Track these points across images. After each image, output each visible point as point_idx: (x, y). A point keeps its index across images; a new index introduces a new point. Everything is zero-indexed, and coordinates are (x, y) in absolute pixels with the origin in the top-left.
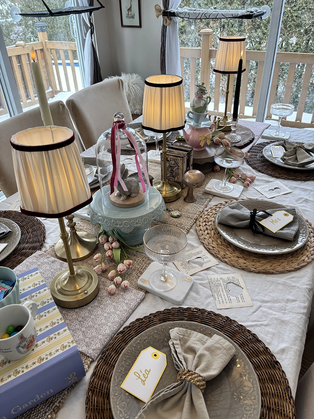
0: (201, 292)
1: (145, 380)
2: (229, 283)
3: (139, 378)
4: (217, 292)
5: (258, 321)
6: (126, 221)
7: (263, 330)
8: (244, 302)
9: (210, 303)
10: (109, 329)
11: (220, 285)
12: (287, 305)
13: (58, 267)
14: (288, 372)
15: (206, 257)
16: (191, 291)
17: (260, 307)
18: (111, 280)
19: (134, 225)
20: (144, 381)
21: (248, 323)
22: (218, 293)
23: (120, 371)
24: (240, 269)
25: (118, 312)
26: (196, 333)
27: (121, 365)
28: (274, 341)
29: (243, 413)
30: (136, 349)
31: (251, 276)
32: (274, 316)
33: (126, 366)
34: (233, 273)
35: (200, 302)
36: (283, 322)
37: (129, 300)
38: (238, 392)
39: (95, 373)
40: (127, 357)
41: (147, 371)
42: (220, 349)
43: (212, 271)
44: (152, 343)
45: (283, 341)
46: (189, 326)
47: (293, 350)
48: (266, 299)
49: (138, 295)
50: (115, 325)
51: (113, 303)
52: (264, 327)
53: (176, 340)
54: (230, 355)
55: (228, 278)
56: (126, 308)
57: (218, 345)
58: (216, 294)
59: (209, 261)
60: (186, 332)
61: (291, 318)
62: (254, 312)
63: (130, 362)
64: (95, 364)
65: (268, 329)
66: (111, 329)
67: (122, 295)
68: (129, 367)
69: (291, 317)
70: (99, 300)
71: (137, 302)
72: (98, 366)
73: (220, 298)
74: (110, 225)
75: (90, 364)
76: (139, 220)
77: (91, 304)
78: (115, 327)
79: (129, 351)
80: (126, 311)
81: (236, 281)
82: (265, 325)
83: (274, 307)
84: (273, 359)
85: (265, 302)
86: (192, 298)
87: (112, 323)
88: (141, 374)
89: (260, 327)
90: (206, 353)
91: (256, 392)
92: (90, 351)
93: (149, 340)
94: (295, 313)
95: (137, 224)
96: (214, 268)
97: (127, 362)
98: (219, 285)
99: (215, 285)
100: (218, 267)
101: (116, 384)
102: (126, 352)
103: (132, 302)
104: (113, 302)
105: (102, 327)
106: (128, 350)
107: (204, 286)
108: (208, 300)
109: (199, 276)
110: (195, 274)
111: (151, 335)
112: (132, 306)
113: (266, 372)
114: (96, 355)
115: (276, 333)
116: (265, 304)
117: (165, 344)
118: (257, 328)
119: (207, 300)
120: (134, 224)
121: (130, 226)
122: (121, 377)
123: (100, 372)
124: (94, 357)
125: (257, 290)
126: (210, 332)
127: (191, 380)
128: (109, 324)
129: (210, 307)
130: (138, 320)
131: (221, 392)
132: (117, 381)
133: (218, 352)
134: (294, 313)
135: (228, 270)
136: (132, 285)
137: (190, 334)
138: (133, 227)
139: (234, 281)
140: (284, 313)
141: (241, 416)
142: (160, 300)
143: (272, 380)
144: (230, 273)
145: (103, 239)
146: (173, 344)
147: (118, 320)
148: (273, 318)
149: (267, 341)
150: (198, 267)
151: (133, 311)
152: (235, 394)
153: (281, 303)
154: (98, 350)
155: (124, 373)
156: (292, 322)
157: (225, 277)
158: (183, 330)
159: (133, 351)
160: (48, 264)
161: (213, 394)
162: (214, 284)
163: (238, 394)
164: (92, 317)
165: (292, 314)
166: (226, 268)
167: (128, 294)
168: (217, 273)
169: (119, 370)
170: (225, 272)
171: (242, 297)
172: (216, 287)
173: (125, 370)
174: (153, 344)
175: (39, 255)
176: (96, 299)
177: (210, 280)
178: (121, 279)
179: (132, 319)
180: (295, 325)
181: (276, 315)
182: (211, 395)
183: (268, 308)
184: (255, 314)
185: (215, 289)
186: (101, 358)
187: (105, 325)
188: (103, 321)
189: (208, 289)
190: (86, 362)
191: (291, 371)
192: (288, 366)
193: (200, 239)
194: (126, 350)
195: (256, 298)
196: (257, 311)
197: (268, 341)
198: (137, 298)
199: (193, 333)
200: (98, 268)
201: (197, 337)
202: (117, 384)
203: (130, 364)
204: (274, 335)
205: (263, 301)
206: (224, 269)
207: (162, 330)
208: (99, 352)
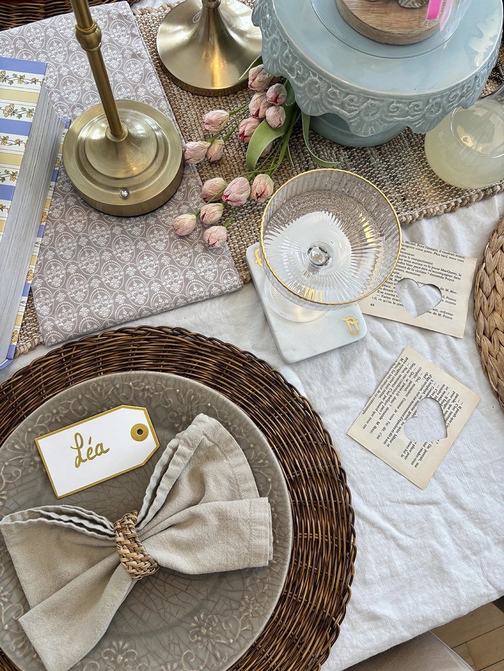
0: (354, 372)
1: (86, 460)
2: (435, 399)
3: (78, 448)
4: (386, 399)
5: (395, 526)
6: (316, 79)
7: (386, 550)
8: (415, 464)
9: (346, 408)
10: (111, 310)
11: (409, 388)
12: (494, 548)
13: (136, 78)
14: (338, 656)
15: (452, 302)
16: (337, 352)
17: (434, 503)
18: (204, 199)
19: (331, 104)
20: (81, 460)
21: (374, 513)
22: (387, 402)
23: (55, 411)
24: (492, 388)
25: (155, 287)
26: (243, 458)
27: (65, 402)
28: (380, 586)
29: (177, 658)
30: (116, 392)
31: (494, 424)
32: (437, 546)
33: (72, 411)
34: (466, 385)
35: (330, 390)
36: (441, 570)
37: (196, 277)
38: (209, 619)
39: (29, 372)
40: (87, 396)
41: (102, 448)
42: (241, 537)
43: (429, 344)
44: (153, 405)
45: (396, 601)
46: (245, 433)
47: (394, 632)
48: (467, 499)
49: (225, 278)
50: (128, 311)
51: (165, 257)
52: (393, 544)
53: (189, 446)
54: (248, 564)
55: (445, 387)
56: (177, 290)
57: (245, 529)
58: (378, 401)
59: (448, 315)
60: (227, 443)
61: (466, 578)
62: (410, 503)
63: (86, 408)
64: (41, 353)
65: (395, 557)
66: (114, 313)
67: (196, 253)
68: (79, 416)
69: (468, 575)
70: (148, 225)
71: (209, 291)
72: (42, 361)
73: (377, 415)
74: (278, 58)
75: (38, 345)
76: (352, 100)
77: (128, 222)
78: (125, 313)
79: (99, 389)
80: (172, 297)
81: (452, 407)
82: (399, 545)
83: (460, 528)
84: (336, 618)
85: (456, 503)
86: (323, 368)
87: (126, 301)
88: (86, 446)
89: (386, 538)
90: (213, 521)
91: (231, 651)
92: (48, 326)
93: (151, 396)
94: (487, 577)
95: (342, 106)
96: (441, 339)
97: (81, 405)
98: (405, 387)
99: (398, 382)
100: (449, 345)
101: (30, 429)
102: (93, 386)
103: (199, 287)
104: (166, 255)
105: (103, 295)
106: (98, 385)
107: (373, 364)
108: (350, 401)
109: (389, 332)
110: (386, 322)
111: (163, 389)
112: (191, 293)
113: (299, 623)
114: (54, 341)
115: (401, 577)
116: (450, 506)
117: (177, 425)
118: (378, 536)
119: (347, 397)
120: (334, 102)
121: (321, 99)
122: (51, 423)
123: (39, 376)
124: (48, 342)
125: (471, 465)
126: (270, 480)
127: (124, 557)
128: (120, 299)
129: (338, 416)
130: (180, 331)
131: (184, 590)
132: (36, 426)
133: (233, 539)
134: (484, 575)
135: (465, 368)
136: (239, 241)
137: (231, 451)
138: (326, 108)
139: (445, 405)
140: (465, 558)
141: (170, 658)
142: (258, 321)
143: (294, 644)
144: (459, 380)
145: (257, 79)
146: (175, 449)
147: (141, 302)
148: (430, 546)
149: (366, 576)
150: (408, 310)
151: (188, 304)
152: (202, 616)
153: (486, 533)
154: (61, 333)
155: (59, 421)
156: (457, 589)
157: (441, 378)
158: (222, 434)
159: (106, 393)
160: (123, 54)
161: (169, 581)
162: (400, 376)
163: (204, 621)
164: (106, 256)
165: (478, 573)
166: (467, 361)
167: (207, 260)
168: (434, 357)
169: (56, 408)
170: (453, 368)
171: (423, 451)
172: (396, 385)
173: (66, 416)
174: (156, 407)
175: (120, 16)
176: (146, 220)
177: (402, 360)
178: (218, 215)
179: (171, 320)
180: (457, 598)
181: (443, 545)
182: (164, 580)
183: (445, 519)
184: (408, 507)
185: (390, 387)
186: (57, 352)
187: (111, 292)
188: (115, 283)
189: (377, 375)
190: (32, 337)
191: (346, 659)
192: (352, 647)
193: (490, 240)
194: (97, 382)
195: (447, 478)
196: (418, 504)
197: (368, 576)
198: (216, 286)
199: (237, 455)
200: (193, 150)
201: (238, 470)
202: (32, 430)
203: (83, 413)
204: (392, 576)
205: (454, 500)
206: (457, 360)
207: (193, 397)
208: (61, 338)
